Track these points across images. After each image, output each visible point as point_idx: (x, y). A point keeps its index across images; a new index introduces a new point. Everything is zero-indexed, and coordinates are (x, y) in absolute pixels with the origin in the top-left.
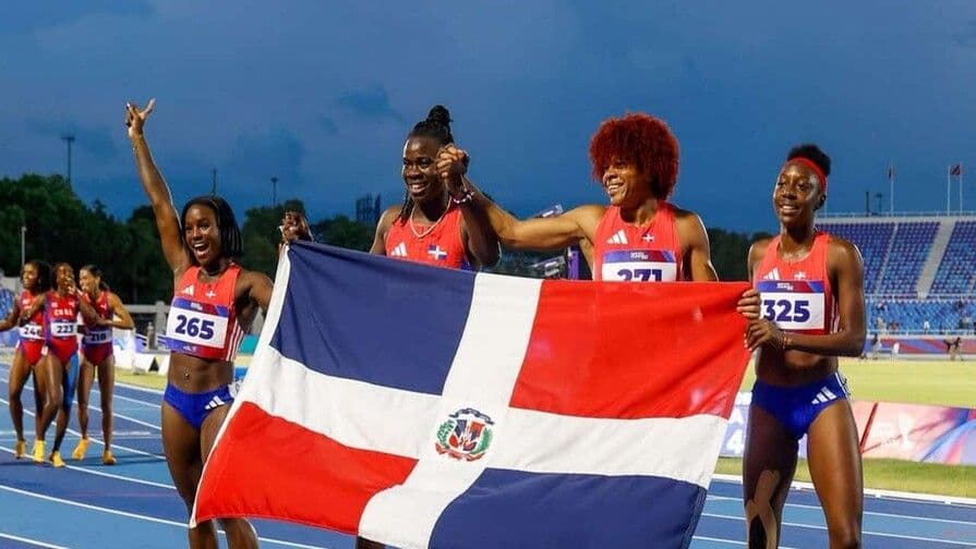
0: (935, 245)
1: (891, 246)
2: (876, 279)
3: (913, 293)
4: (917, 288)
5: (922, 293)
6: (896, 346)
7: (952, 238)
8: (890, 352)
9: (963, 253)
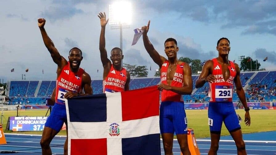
0: (38, 86)
1: (29, 86)
2: (26, 93)
3: (34, 96)
4: (35, 95)
5: (36, 96)
6: (32, 107)
7: (42, 84)
8: (30, 109)
9: (44, 87)
